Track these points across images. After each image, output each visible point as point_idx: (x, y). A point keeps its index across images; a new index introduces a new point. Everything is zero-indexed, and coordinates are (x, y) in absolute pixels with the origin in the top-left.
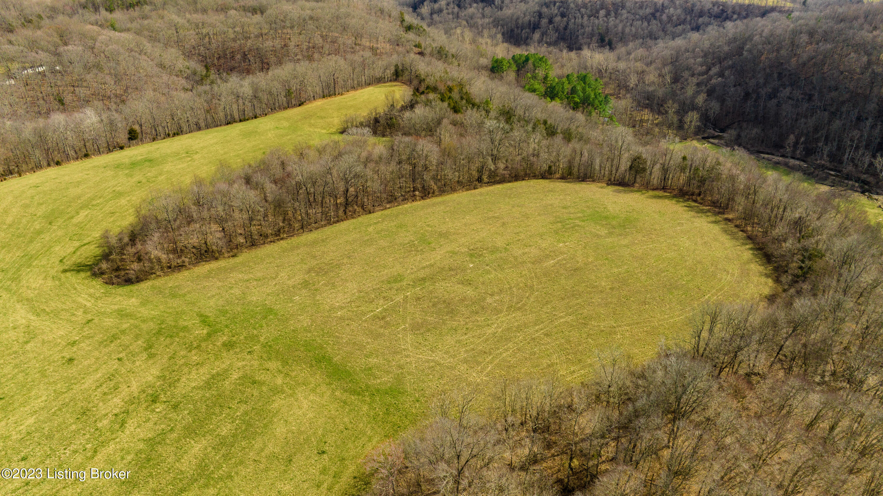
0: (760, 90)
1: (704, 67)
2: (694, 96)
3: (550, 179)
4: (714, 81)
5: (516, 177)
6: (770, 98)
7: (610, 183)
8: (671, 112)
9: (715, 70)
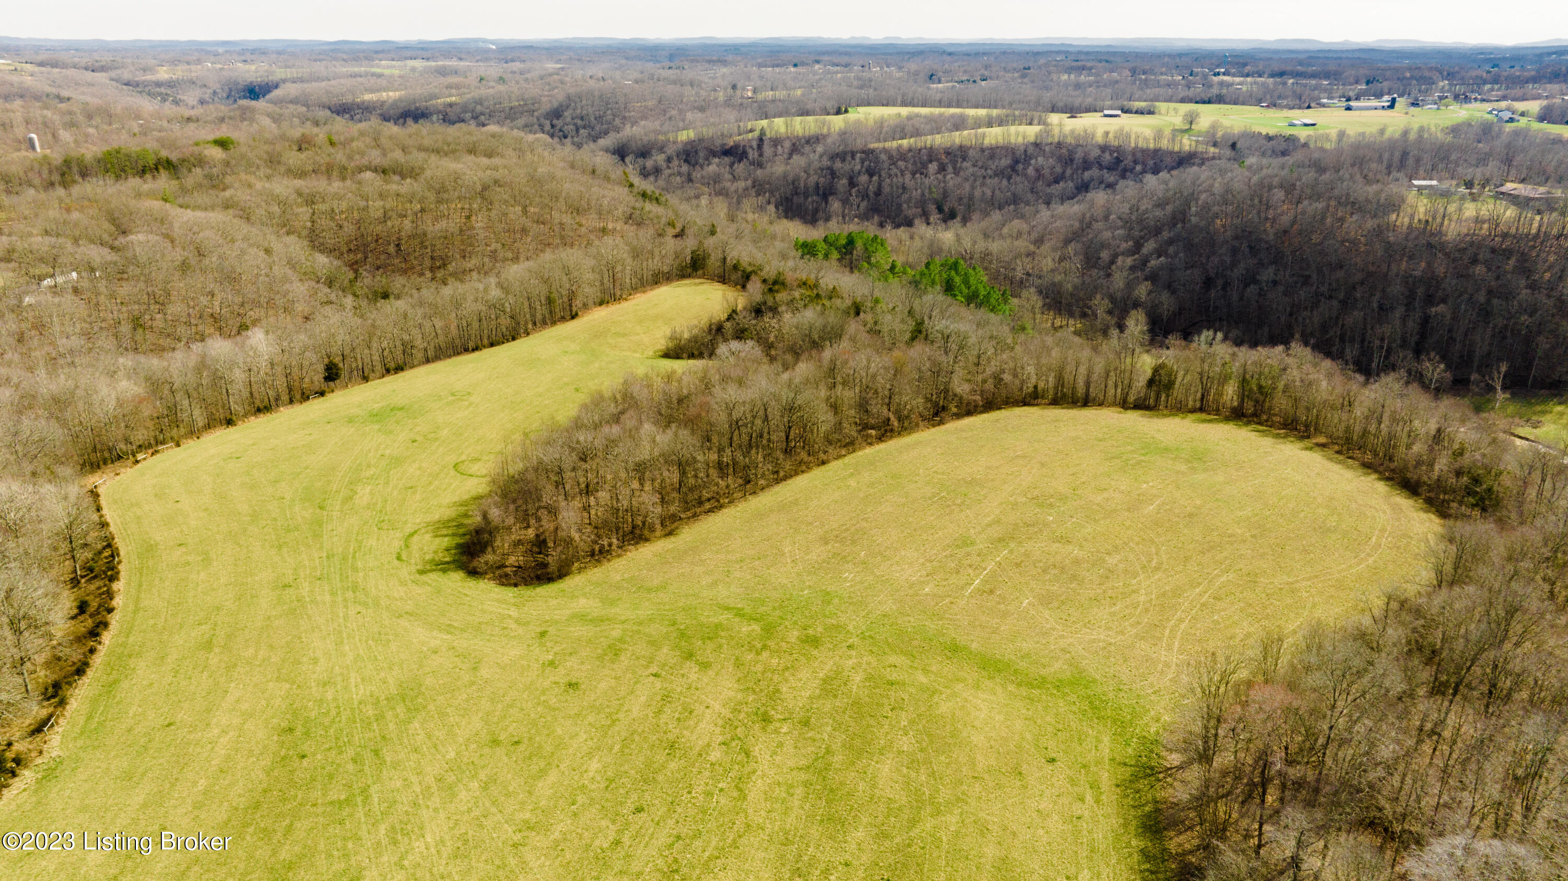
0: (1229, 273)
1: (1131, 243)
2: (1130, 286)
3: (1037, 405)
4: (1153, 263)
5: (990, 405)
6: (1247, 285)
7: (1124, 405)
8: (1100, 312)
9: (1150, 246)
